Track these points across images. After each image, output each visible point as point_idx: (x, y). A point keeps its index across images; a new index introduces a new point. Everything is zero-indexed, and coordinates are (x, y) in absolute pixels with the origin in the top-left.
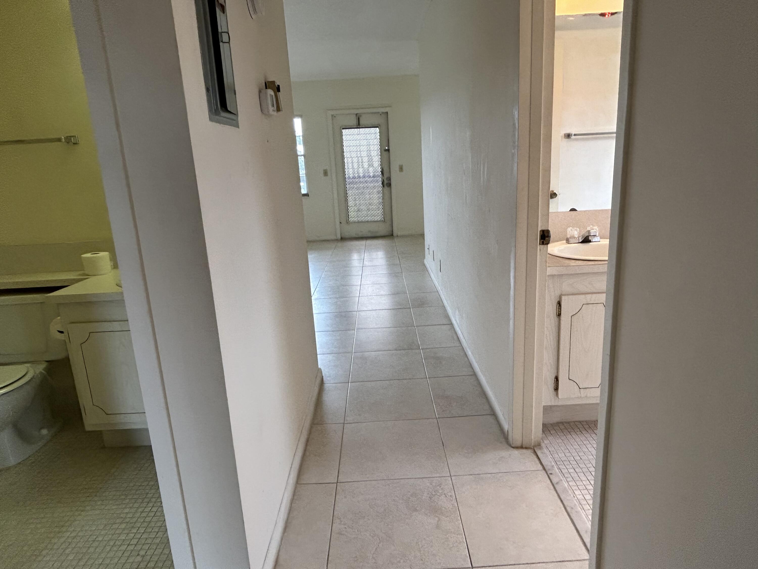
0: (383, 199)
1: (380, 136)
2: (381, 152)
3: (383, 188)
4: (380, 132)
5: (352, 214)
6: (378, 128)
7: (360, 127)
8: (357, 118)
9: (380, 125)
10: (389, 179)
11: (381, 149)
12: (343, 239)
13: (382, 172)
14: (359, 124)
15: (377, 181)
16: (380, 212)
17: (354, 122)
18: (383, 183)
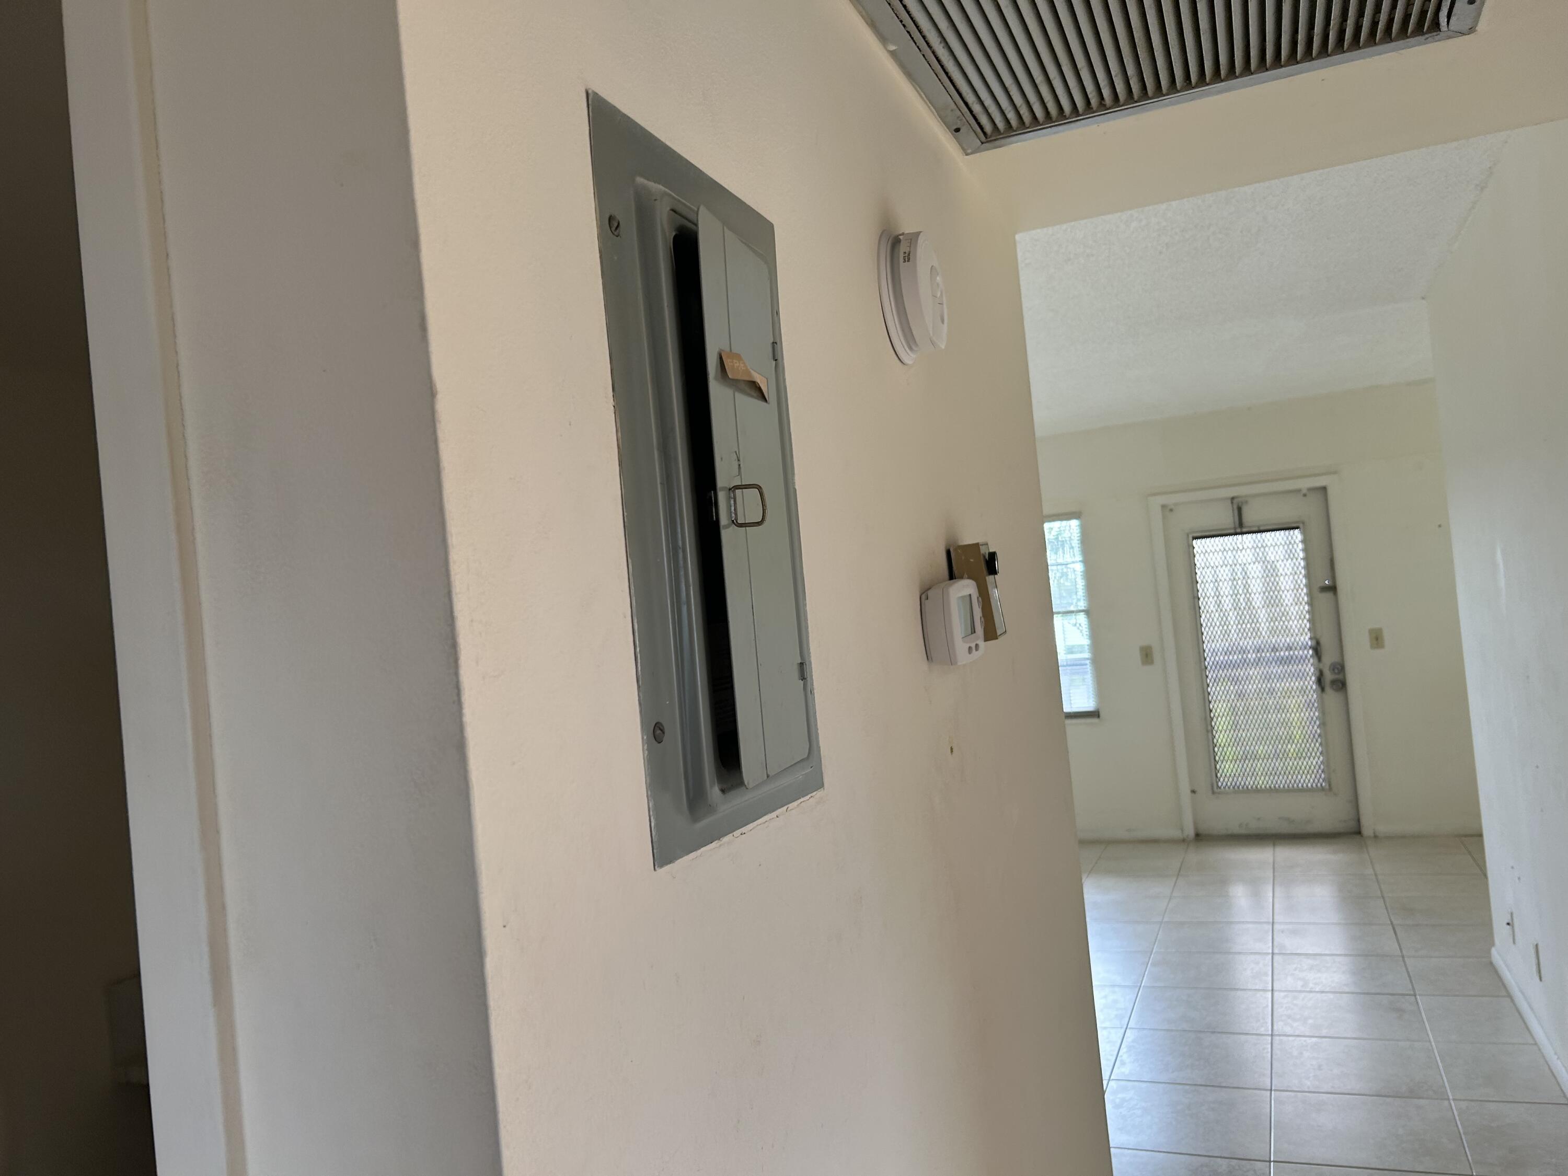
0: (1323, 725)
1: (1305, 550)
2: (1310, 594)
3: (1320, 692)
4: (1304, 541)
5: (1228, 769)
6: (1297, 531)
7: (1244, 530)
8: (1235, 507)
9: (1303, 523)
10: (1339, 668)
11: (1309, 586)
12: (1201, 838)
13: (1317, 650)
14: (1241, 524)
15: (1302, 676)
16: (1316, 761)
17: (1227, 518)
18: (1320, 681)
